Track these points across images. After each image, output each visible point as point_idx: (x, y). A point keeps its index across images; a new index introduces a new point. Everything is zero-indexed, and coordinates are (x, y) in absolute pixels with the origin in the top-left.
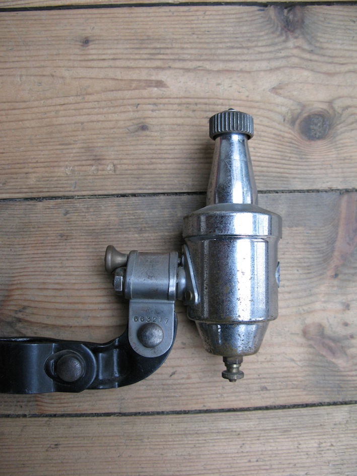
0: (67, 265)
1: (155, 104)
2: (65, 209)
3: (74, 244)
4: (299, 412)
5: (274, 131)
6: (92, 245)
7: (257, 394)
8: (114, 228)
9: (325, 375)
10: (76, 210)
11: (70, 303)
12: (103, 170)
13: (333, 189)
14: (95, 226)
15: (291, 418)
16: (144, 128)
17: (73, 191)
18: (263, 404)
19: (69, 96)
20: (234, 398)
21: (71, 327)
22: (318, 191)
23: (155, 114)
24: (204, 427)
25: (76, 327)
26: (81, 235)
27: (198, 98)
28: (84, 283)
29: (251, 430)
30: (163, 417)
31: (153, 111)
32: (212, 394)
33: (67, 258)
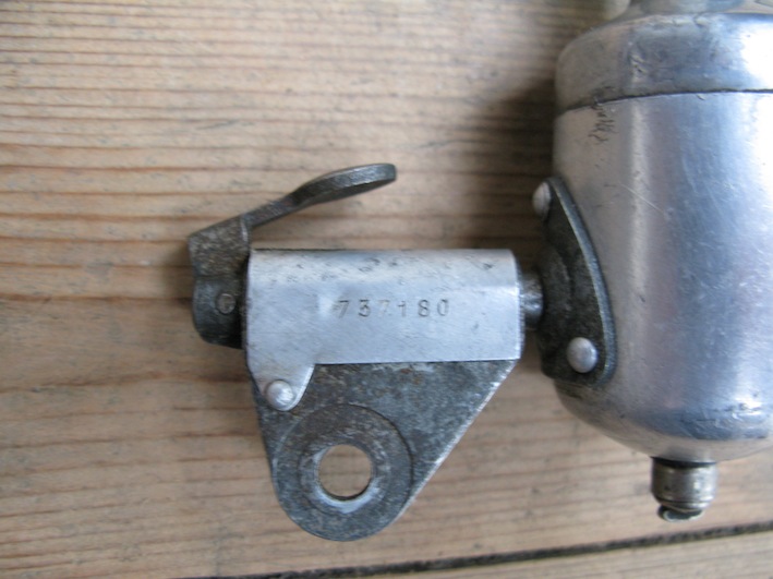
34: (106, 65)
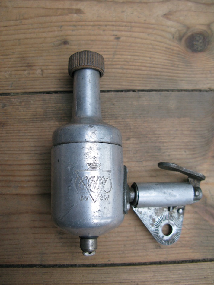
0: (3, 146)
1: (75, 26)
2: (3, 103)
3: (9, 129)
4: (186, 266)
5: (165, 46)
6: (23, 130)
7: (152, 252)
8: (40, 118)
9: (207, 237)
10: (11, 104)
11: (4, 176)
12: (33, 74)
13: (212, 89)
14: (25, 116)
15: (180, 272)
16: (65, 43)
17: (10, 90)
18: (157, 260)
19: (10, 21)
20: (133, 254)
21: (4, 194)
22: (200, 90)
23: (74, 33)
24: (109, 278)
25: (7, 194)
26: (15, 123)
27: (108, 21)
28: (15, 160)
29: (148, 281)
30: (76, 269)
31: (73, 30)
32: (116, 251)
33: (3, 140)
34: (18, 141)
